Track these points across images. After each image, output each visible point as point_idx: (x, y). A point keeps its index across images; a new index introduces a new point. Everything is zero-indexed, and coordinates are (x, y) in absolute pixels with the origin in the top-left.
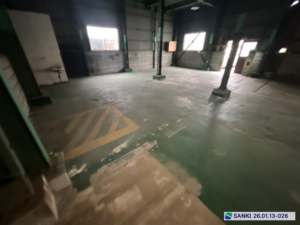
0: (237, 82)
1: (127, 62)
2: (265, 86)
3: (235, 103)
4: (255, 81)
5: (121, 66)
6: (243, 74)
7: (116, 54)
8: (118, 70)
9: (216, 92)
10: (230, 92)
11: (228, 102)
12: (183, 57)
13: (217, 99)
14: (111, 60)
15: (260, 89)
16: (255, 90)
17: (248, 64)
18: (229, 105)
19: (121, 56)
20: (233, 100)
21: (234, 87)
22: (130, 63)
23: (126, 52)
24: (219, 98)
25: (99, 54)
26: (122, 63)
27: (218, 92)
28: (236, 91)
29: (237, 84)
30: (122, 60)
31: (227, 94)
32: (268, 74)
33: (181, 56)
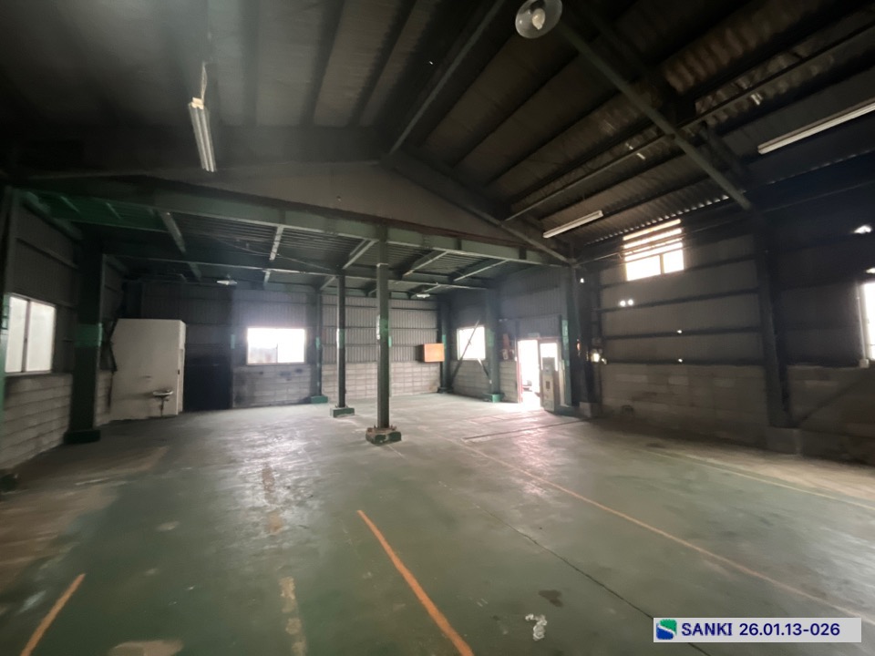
1: (318, 384)
5: (306, 392)
6: (546, 408)
7: (298, 368)
8: (295, 399)
12: (460, 373)
14: (284, 380)
17: (548, 385)
19: (307, 374)
22: (323, 385)
23: (318, 365)
25: (260, 370)
26: (308, 386)
30: (308, 380)
32: (586, 407)
33: (456, 371)
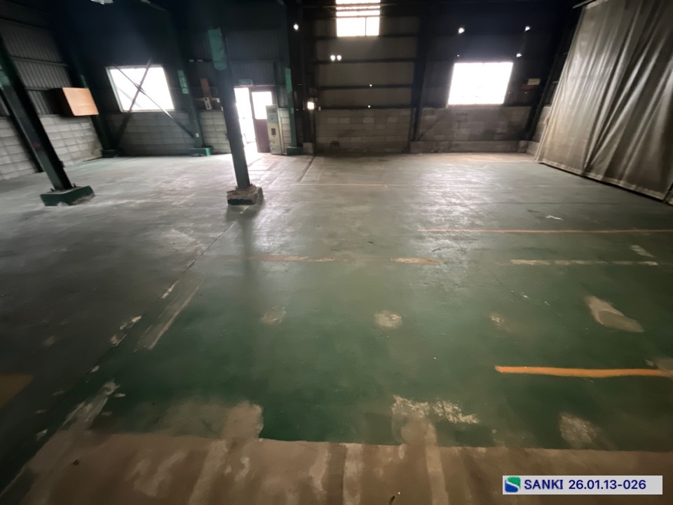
0: (268, 170)
2: (311, 167)
3: (275, 208)
4: (295, 161)
6: (274, 152)
9: (234, 197)
10: (260, 190)
11: (263, 212)
12: (130, 129)
13: (242, 213)
15: (306, 174)
16: (298, 177)
17: (274, 132)
18: (266, 216)
20: (270, 204)
21: (267, 179)
24: (246, 207)
27: (239, 197)
28: (271, 187)
29: (269, 173)
31: (256, 195)
32: (308, 146)
33: (123, 127)
